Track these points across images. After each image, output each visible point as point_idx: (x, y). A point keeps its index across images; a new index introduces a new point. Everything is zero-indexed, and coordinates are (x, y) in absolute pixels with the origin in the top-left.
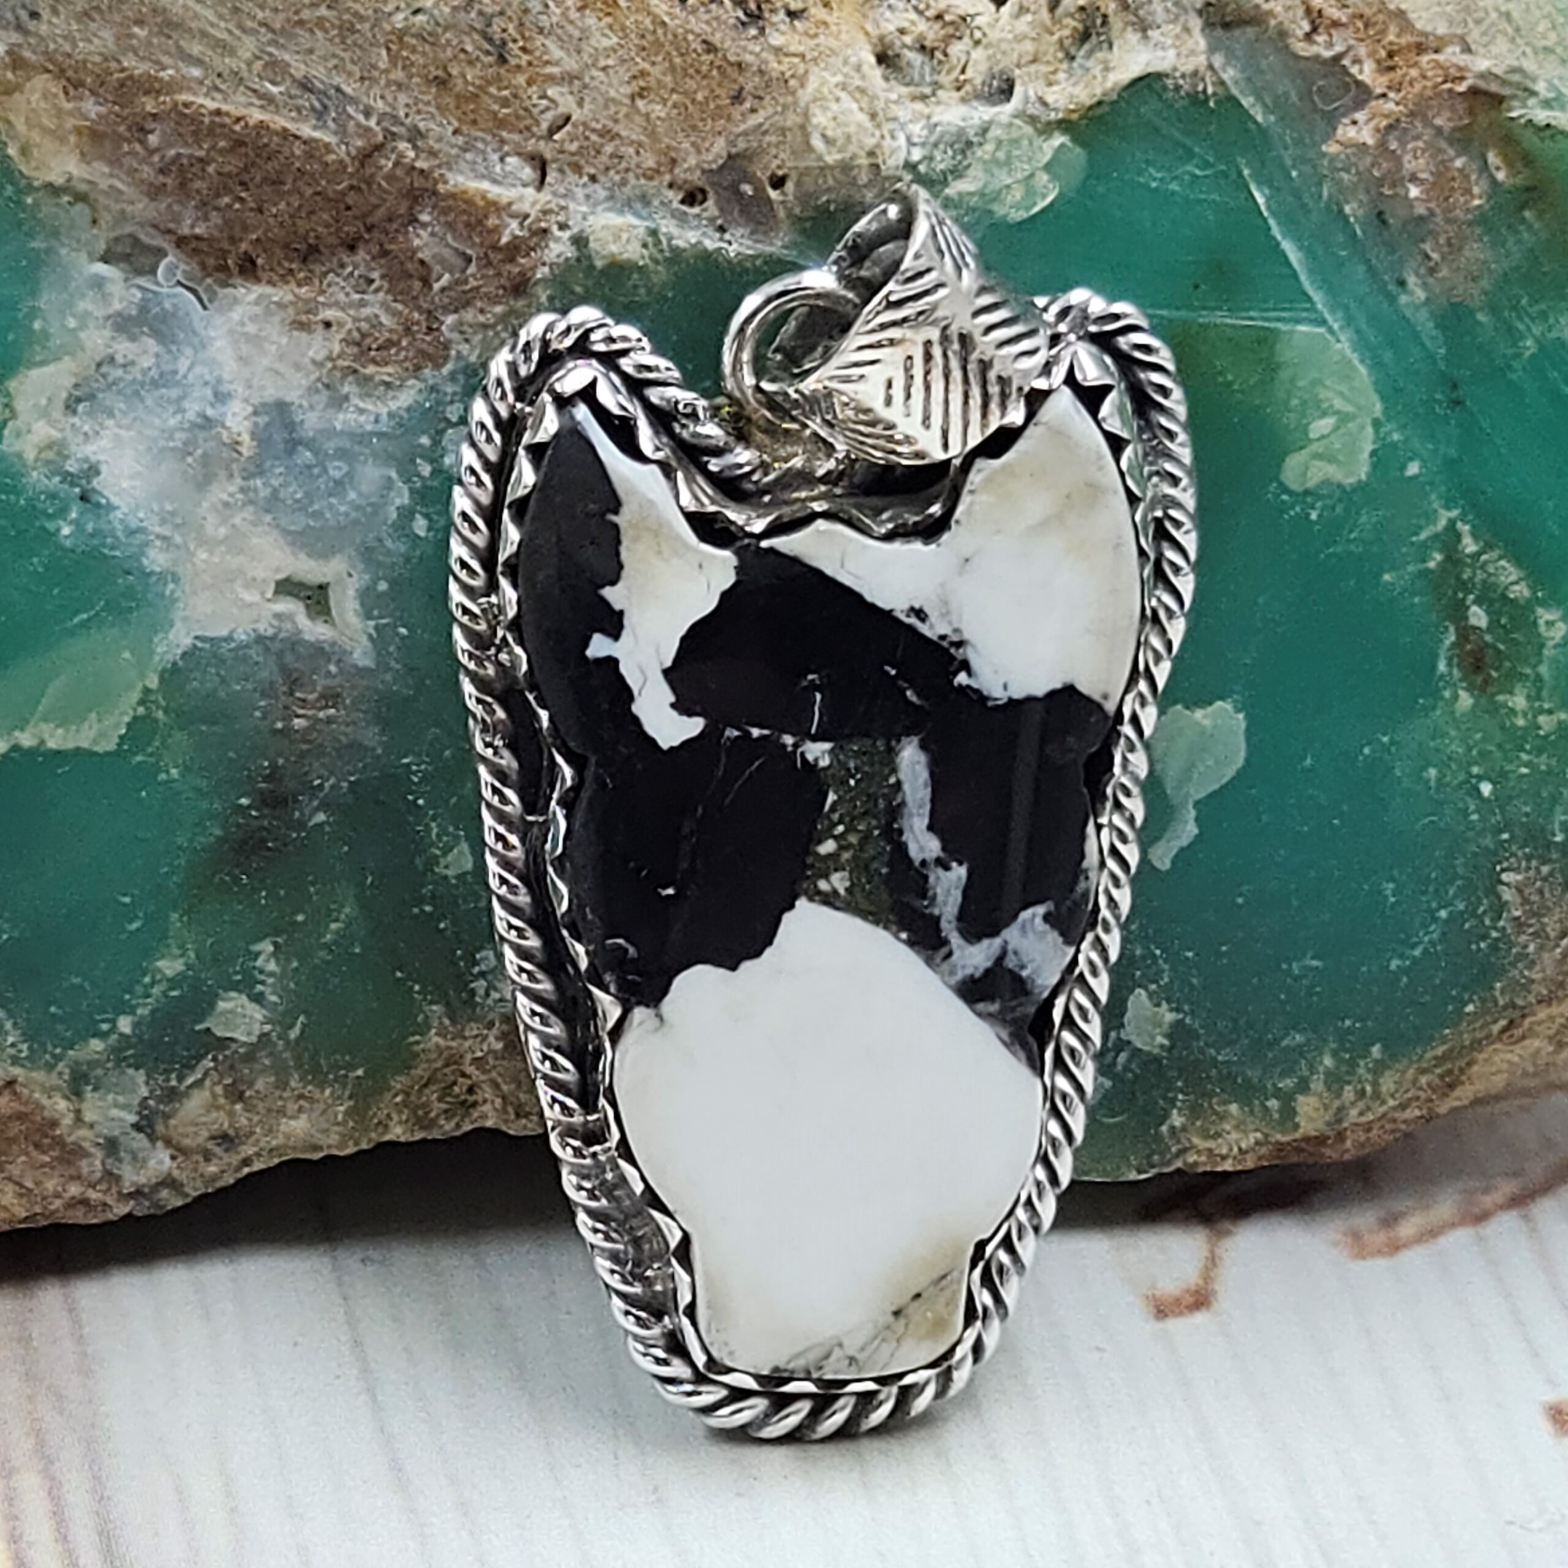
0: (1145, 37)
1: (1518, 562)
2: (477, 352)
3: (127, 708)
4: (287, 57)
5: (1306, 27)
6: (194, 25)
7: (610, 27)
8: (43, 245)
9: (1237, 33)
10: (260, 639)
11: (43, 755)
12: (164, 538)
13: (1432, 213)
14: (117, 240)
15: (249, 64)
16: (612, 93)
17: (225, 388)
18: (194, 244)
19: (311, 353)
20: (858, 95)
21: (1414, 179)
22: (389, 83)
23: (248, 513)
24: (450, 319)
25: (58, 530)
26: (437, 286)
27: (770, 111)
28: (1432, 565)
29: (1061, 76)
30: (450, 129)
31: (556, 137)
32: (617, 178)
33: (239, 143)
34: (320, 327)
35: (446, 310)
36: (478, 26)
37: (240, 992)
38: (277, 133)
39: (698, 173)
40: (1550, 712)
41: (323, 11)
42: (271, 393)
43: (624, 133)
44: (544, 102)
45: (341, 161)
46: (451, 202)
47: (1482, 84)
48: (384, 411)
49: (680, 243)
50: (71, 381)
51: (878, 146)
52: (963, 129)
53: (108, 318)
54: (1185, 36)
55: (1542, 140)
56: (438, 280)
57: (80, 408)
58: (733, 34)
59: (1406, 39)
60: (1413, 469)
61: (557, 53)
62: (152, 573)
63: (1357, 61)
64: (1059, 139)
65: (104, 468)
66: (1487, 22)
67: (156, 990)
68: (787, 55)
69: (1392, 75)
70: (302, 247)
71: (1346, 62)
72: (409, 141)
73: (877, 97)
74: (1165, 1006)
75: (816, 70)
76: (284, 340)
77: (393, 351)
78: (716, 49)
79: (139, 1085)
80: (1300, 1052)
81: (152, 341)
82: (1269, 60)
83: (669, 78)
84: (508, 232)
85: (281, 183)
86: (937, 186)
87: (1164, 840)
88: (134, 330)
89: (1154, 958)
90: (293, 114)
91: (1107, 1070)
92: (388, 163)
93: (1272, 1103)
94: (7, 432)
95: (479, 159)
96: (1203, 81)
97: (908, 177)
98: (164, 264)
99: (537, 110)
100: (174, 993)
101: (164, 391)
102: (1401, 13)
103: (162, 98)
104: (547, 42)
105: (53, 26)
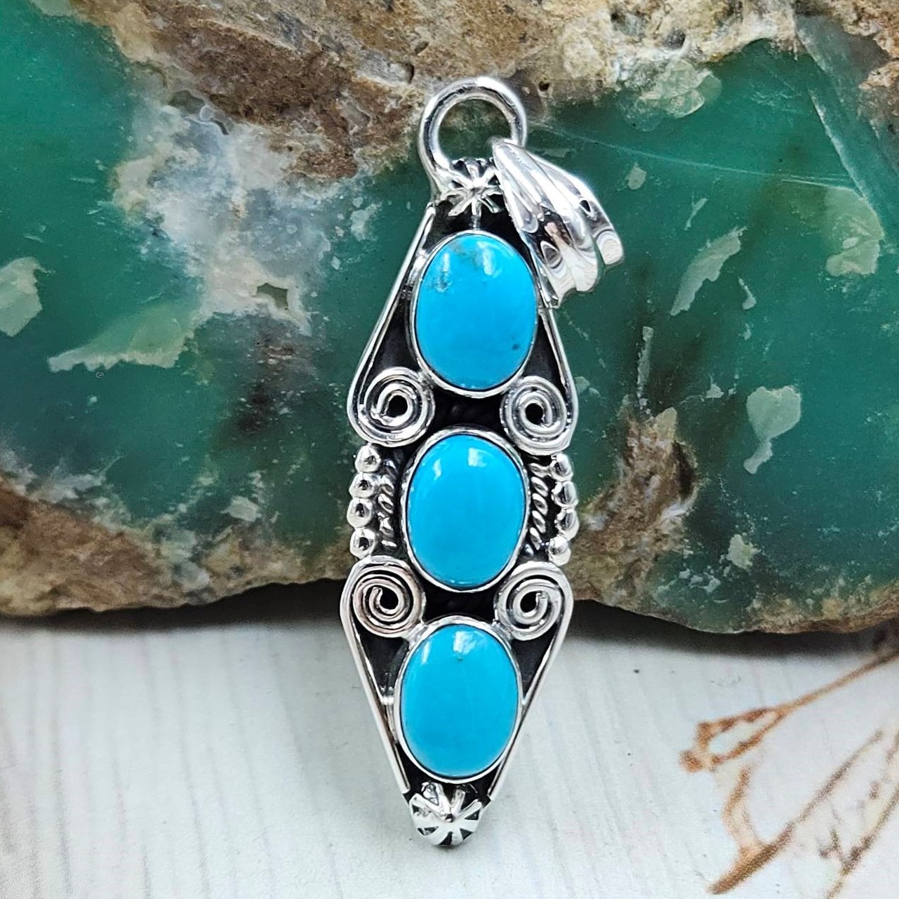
0: (761, 18)
2: (372, 170)
3: (178, 347)
4: (270, 1)
5: (855, 17)
8: (135, 95)
9: (813, 18)
10: (249, 317)
11: (135, 366)
12: (196, 260)
14: (178, 93)
15: (249, 4)
16: (452, 32)
17: (232, 180)
18: (221, 99)
19: (280, 164)
20: (594, 41)
22: (326, 19)
23: (242, 249)
24: (358, 150)
25: (139, 251)
26: (351, 132)
27: (541, 47)
29: (713, 35)
30: (361, 46)
31: (419, 55)
32: (453, 79)
33: (242, 47)
34: (286, 151)
35: (357, 145)
37: (244, 496)
38: (261, 43)
42: (257, 184)
43: (458, 55)
44: (413, 35)
45: (299, 61)
46: (358, 87)
48: (319, 198)
50: (149, 169)
51: (602, 70)
52: (653, 63)
53: (172, 136)
54: (784, 19)
56: (352, 129)
57: (156, 184)
58: (523, 2)
61: (422, 7)
62: (190, 278)
63: (883, 38)
64: (706, 73)
65: (166, 218)
67: (199, 492)
68: (553, 16)
70: (280, 104)
71: (876, 39)
72: (338, 52)
73: (606, 41)
74: (751, 545)
75: (570, 25)
76: (266, 156)
77: (326, 166)
78: (512, 10)
79: (192, 539)
80: (826, 575)
81: (195, 151)
82: (831, 35)
83: (484, 26)
84: (388, 106)
85: (266, 70)
86: (635, 95)
87: (753, 457)
88: (186, 144)
89: (746, 518)
90: (272, 33)
91: (719, 576)
92: (324, 63)
93: (810, 601)
94: (114, 195)
95: (375, 65)
96: (792, 45)
97: (618, 89)
98: (202, 110)
99: (408, 39)
100: (209, 494)
101: (200, 179)
103: (199, 20)
104: (416, 1)
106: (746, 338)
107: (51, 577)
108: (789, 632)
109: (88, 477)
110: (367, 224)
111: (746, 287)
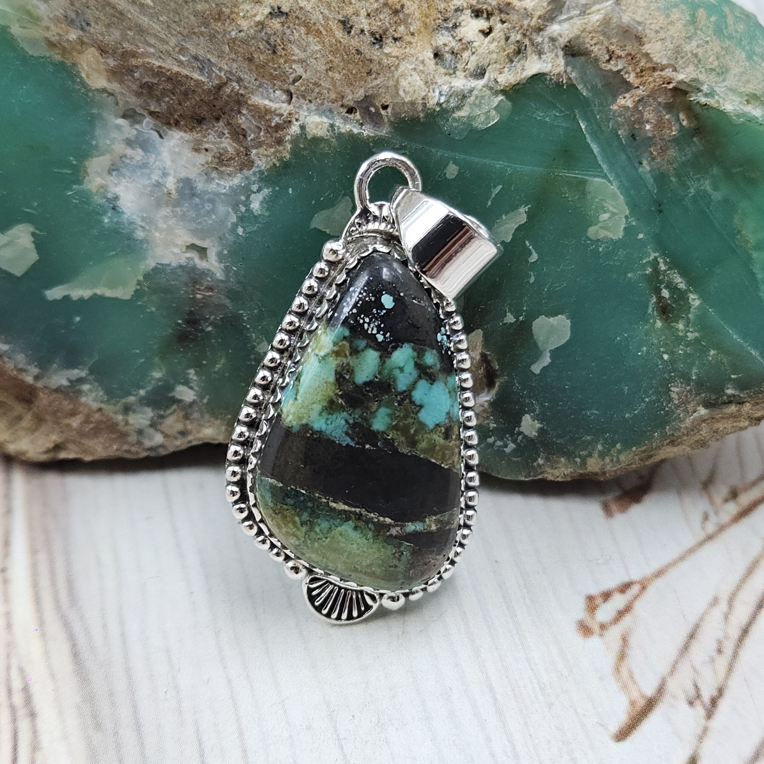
0: (540, 58)
1: (682, 276)
2: (264, 165)
3: (133, 286)
4: (189, 46)
5: (607, 57)
6: (151, 31)
7: (318, 42)
8: (96, 112)
9: (577, 58)
10: (181, 266)
11: (105, 298)
12: (142, 227)
13: (654, 136)
14: (128, 110)
15: (174, 49)
16: (319, 69)
17: (166, 171)
18: (156, 114)
19: (200, 161)
20: (420, 74)
21: (647, 122)
22: (229, 59)
23: (174, 220)
24: (254, 151)
25: (103, 220)
26: (249, 139)
27: (382, 79)
28: (647, 272)
29: (506, 69)
30: (254, 78)
31: (296, 84)
32: (320, 102)
33: (169, 79)
34: (204, 151)
35: (253, 147)
36: (265, 39)
37: (184, 385)
38: (183, 76)
39: (353, 102)
40: (692, 332)
41: (203, 29)
42: (183, 174)
43: (322, 84)
44: (291, 70)
45: (210, 89)
46: (253, 108)
47: (679, 86)
48: (227, 185)
49: (343, 131)
50: (110, 163)
51: (426, 95)
52: (462, 90)
53: (124, 140)
54: (556, 58)
55: (703, 110)
56: (250, 136)
57: (114, 173)
58: (369, 47)
59: (649, 65)
60: (641, 236)
61: (297, 51)
62: (138, 240)
63: (627, 72)
64: (501, 97)
65: (121, 198)
66: (687, 57)
67: (153, 382)
68: (391, 57)
69: (642, 79)
70: (199, 118)
71: (622, 73)
72: (237, 82)
73: (430, 74)
74: (536, 421)
75: (404, 63)
76: (190, 155)
77: (232, 162)
78: (361, 54)
79: (150, 412)
81: (140, 150)
82: (590, 70)
83: (342, 64)
84: (274, 121)
85: (187, 95)
86: (450, 113)
87: (537, 363)
88: (134, 145)
89: (533, 404)
90: (190, 69)
93: (578, 460)
94: (85, 181)
95: (265, 91)
96: (562, 77)
97: (438, 109)
98: (145, 121)
99: (288, 73)
100: (160, 383)
101: (144, 170)
102: (647, 55)
103: (139, 60)
104: (293, 47)
105: (96, 29)
106: (531, 282)
107: (54, 437)
108: (563, 480)
109: (76, 371)
110: (262, 203)
111: (531, 247)
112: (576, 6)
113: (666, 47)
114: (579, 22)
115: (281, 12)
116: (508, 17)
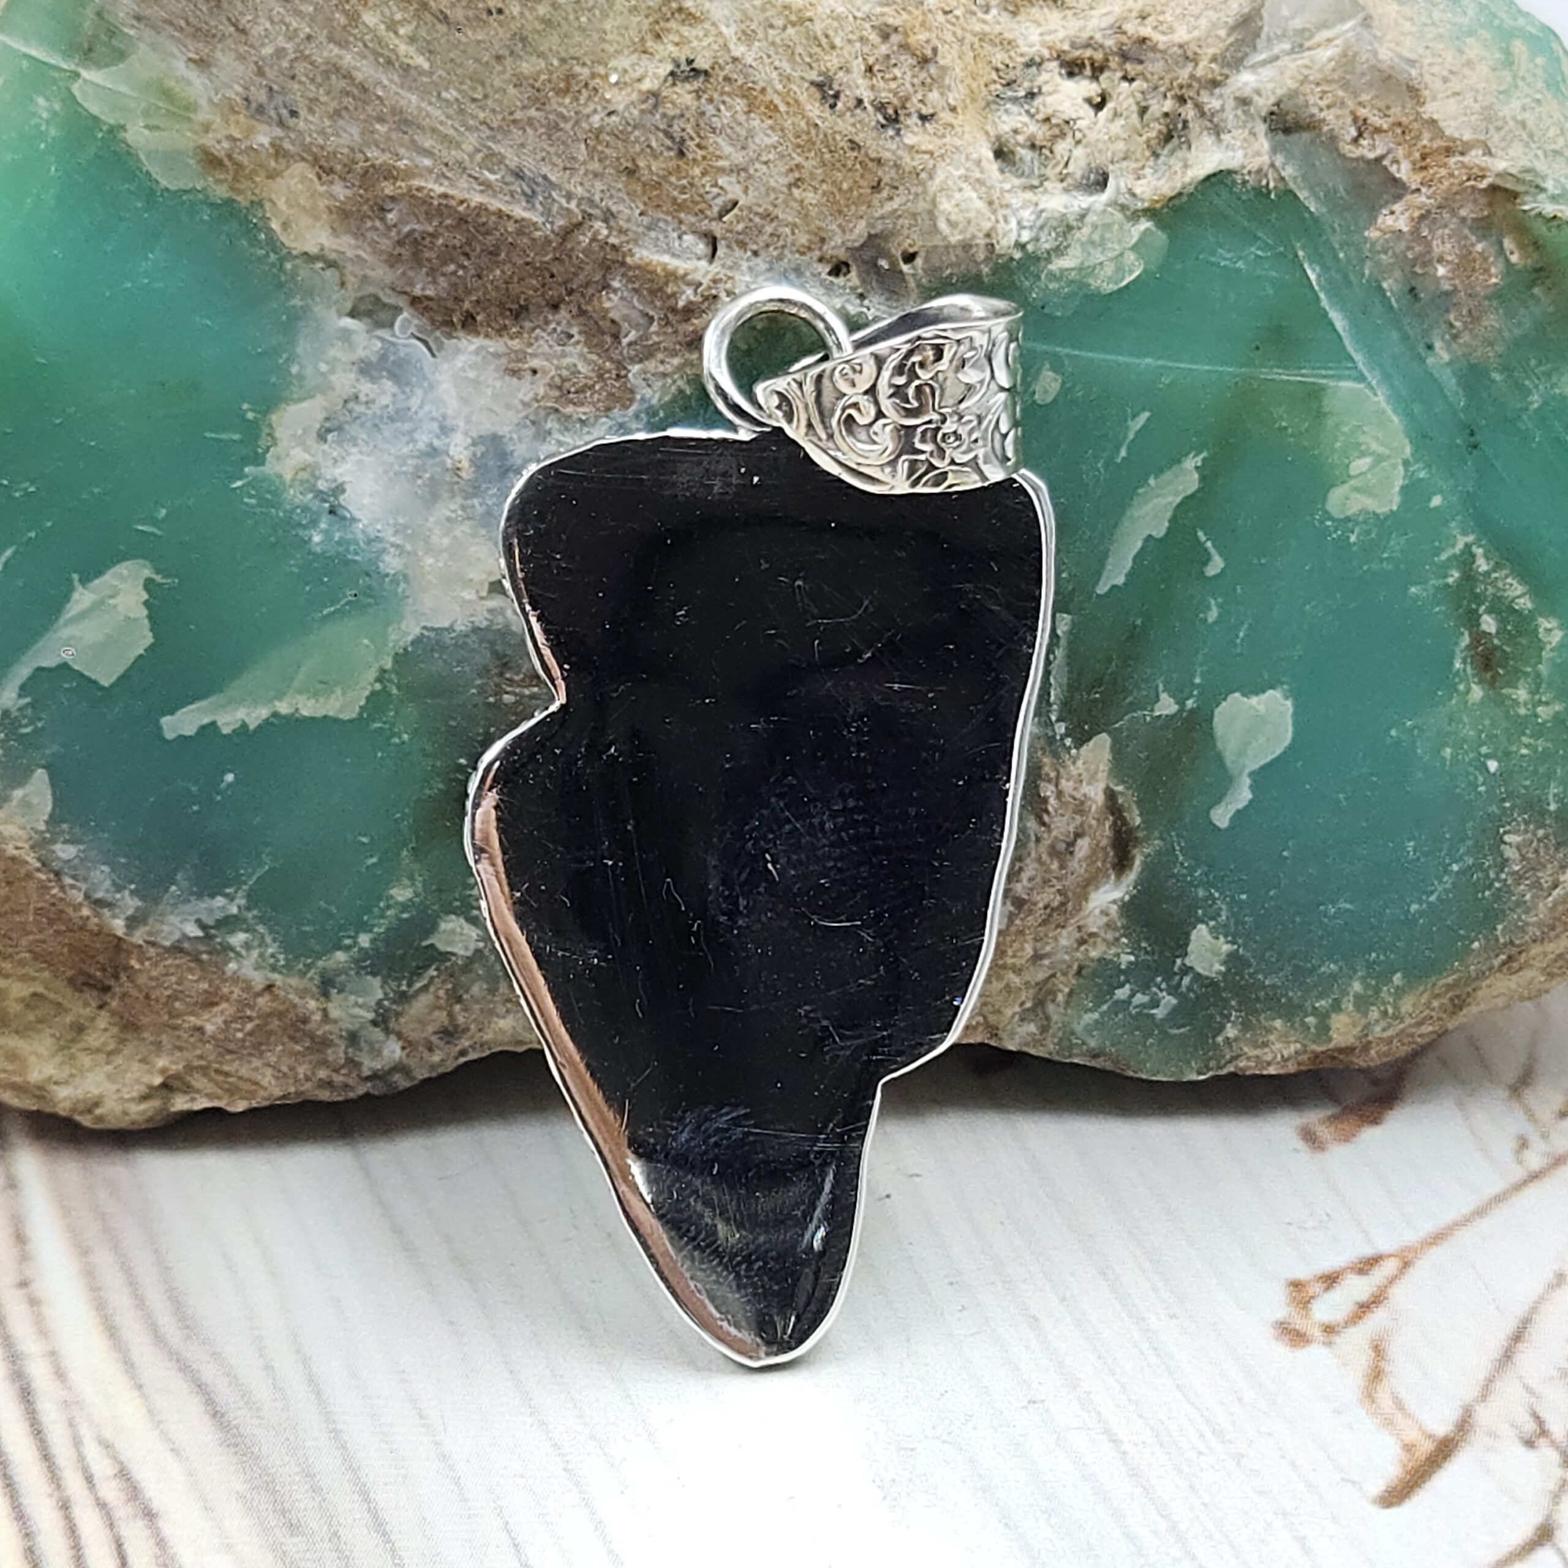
0: (1219, 140)
1: (1523, 580)
2: (657, 396)
3: (366, 684)
4: (502, 151)
5: (1354, 132)
6: (426, 123)
7: (771, 128)
8: (300, 303)
9: (1295, 137)
10: (476, 630)
11: (297, 720)
12: (398, 546)
13: (1455, 290)
14: (362, 298)
15: (471, 156)
16: (773, 183)
17: (448, 423)
18: (426, 303)
19: (520, 396)
20: (978, 186)
21: (1440, 260)
22: (585, 174)
23: (466, 527)
24: (636, 368)
25: (310, 539)
26: (625, 341)
27: (903, 199)
28: (1450, 580)
29: (1148, 171)
30: (638, 211)
31: (725, 219)
32: (775, 253)
33: (462, 220)
34: (528, 376)
35: (632, 360)
36: (662, 127)
37: (459, 915)
38: (494, 213)
39: (843, 250)
40: (1547, 703)
41: (533, 112)
42: (487, 426)
43: (781, 216)
44: (715, 190)
45: (546, 237)
46: (637, 272)
47: (1500, 183)
50: (321, 416)
51: (993, 228)
52: (1064, 215)
53: (354, 363)
54: (1253, 139)
55: (1549, 230)
56: (626, 336)
57: (330, 437)
58: (874, 134)
59: (1437, 144)
60: (1436, 501)
61: (728, 149)
62: (387, 575)
63: (1396, 161)
64: (1145, 225)
65: (347, 487)
66: (1507, 128)
67: (389, 913)
68: (918, 152)
69: (1424, 173)
70: (515, 307)
71: (1385, 162)
72: (606, 221)
73: (994, 187)
74: (1222, 939)
75: (944, 164)
76: (498, 384)
77: (588, 394)
78: (859, 147)
79: (376, 989)
80: (1334, 977)
81: (390, 383)
82: (1323, 160)
83: (819, 171)
84: (684, 297)
85: (497, 254)
86: (1043, 263)
87: (1223, 804)
88: (375, 373)
89: (1214, 899)
90: (507, 198)
91: (1173, 990)
92: (585, 240)
93: (1310, 1020)
94: (268, 456)
95: (661, 237)
96: (1266, 175)
97: (1018, 255)
98: (400, 318)
99: (709, 197)
100: (405, 916)
101: (399, 424)
102: (1433, 122)
103: (398, 184)
104: (719, 140)
105: (309, 123)
106: (1210, 620)
107: (161, 1062)
108: (1282, 1072)
109: (220, 901)
111: (1209, 544)
112: (1284, 35)
113: (1467, 107)
114: (1292, 65)
115: (693, 70)
116: (1140, 68)
